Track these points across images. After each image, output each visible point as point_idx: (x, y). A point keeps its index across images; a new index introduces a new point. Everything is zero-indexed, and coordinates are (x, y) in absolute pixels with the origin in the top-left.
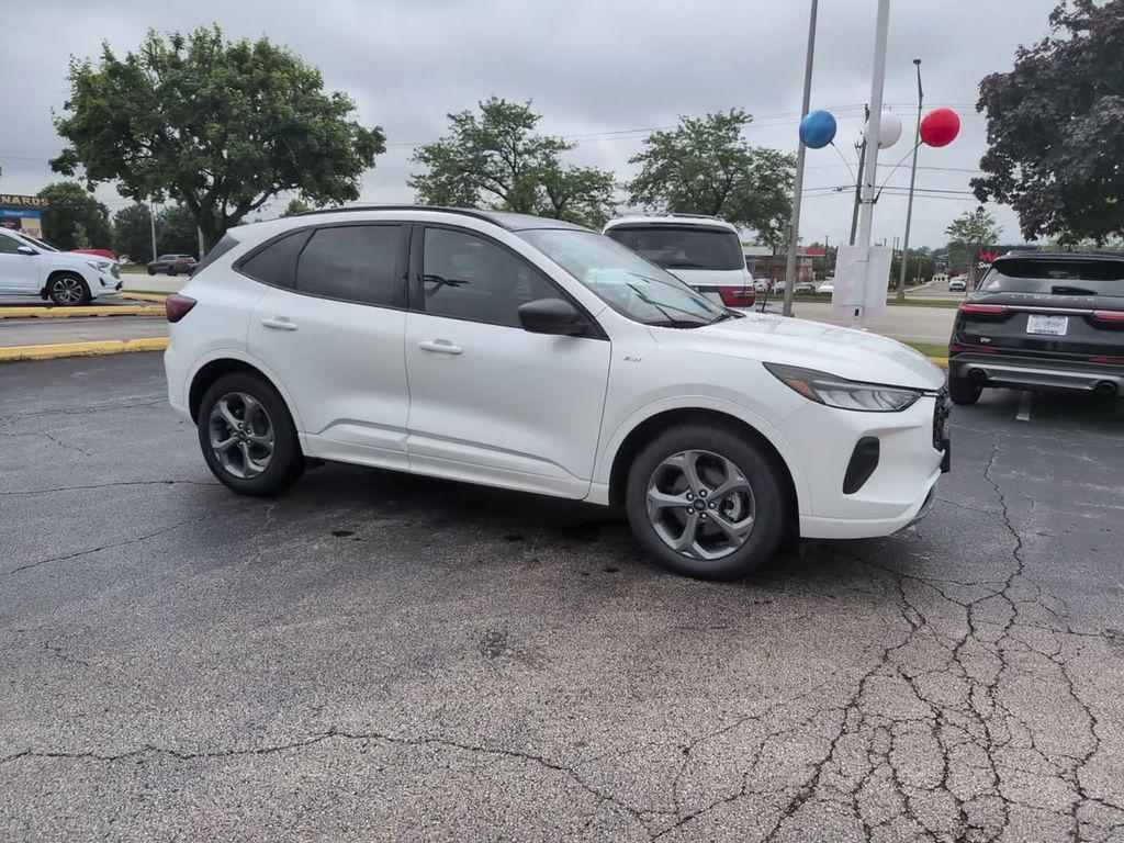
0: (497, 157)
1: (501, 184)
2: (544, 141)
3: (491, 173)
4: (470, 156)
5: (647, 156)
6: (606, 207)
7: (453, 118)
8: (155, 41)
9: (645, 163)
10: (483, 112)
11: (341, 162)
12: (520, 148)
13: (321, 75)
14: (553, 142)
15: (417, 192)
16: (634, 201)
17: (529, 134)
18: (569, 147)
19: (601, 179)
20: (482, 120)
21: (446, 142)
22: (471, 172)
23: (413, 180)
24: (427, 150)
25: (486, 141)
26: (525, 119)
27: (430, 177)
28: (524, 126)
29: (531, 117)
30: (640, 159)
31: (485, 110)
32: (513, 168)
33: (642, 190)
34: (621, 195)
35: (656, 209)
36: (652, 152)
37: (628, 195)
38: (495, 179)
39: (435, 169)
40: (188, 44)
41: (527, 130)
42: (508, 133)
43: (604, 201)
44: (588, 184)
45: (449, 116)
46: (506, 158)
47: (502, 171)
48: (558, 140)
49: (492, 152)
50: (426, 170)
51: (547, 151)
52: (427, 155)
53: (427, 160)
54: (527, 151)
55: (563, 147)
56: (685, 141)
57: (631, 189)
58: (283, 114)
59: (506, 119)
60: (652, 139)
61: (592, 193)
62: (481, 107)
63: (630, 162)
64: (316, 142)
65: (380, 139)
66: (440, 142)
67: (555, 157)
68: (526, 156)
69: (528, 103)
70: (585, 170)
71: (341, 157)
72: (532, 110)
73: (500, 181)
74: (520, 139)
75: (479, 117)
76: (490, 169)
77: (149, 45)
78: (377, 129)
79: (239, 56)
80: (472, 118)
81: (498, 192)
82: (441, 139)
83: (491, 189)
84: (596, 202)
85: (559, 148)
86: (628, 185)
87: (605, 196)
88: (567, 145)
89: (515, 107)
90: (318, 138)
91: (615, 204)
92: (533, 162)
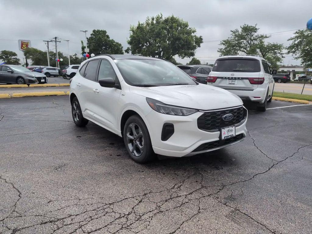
0: (245, 41)
1: (246, 50)
2: (260, 36)
3: (243, 46)
4: (237, 42)
5: (294, 38)
6: (280, 55)
7: (232, 31)
8: (148, 19)
9: (293, 40)
10: (241, 29)
11: (189, 46)
12: (252, 38)
13: (188, 24)
14: (263, 36)
15: (220, 53)
16: (289, 53)
17: (256, 34)
18: (268, 37)
19: (278, 46)
20: (241, 31)
21: (230, 39)
22: (237, 47)
23: (219, 50)
24: (224, 41)
25: (242, 37)
26: (254, 30)
27: (224, 49)
28: (254, 32)
29: (256, 29)
30: (292, 39)
31: (242, 29)
32: (250, 45)
33: (292, 49)
34: (285, 51)
35: (296, 55)
36: (296, 37)
37: (286, 51)
38: (244, 48)
39: (226, 46)
40: (155, 19)
41: (255, 33)
42: (249, 34)
43: (279, 53)
44: (273, 48)
45: (231, 31)
46: (248, 42)
47: (246, 46)
48: (265, 35)
49: (243, 40)
50: (223, 47)
51: (261, 39)
52: (224, 43)
53: (224, 44)
54: (254, 39)
55: (266, 37)
56: (309, 32)
57: (288, 49)
58: (175, 35)
59: (248, 30)
60: (297, 33)
61: (275, 51)
62: (241, 28)
63: (288, 40)
64: (183, 41)
65: (201, 39)
66: (228, 39)
67: (263, 40)
68: (254, 41)
69: (256, 25)
70: (273, 44)
71: (189, 45)
72: (257, 27)
73: (245, 49)
74: (253, 36)
75: (240, 30)
76: (243, 45)
77: (147, 20)
78: (201, 36)
79: (166, 21)
80: (238, 31)
81: (244, 52)
82: (229, 38)
83: (243, 51)
84: (276, 53)
85: (264, 38)
86: (287, 48)
87: (279, 52)
88: (267, 36)
89: (251, 26)
90: (183, 40)
91: (283, 54)
92: (256, 42)
